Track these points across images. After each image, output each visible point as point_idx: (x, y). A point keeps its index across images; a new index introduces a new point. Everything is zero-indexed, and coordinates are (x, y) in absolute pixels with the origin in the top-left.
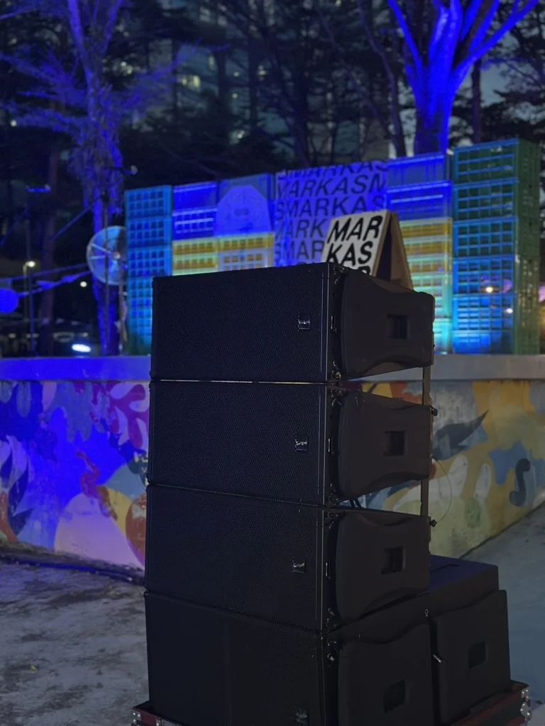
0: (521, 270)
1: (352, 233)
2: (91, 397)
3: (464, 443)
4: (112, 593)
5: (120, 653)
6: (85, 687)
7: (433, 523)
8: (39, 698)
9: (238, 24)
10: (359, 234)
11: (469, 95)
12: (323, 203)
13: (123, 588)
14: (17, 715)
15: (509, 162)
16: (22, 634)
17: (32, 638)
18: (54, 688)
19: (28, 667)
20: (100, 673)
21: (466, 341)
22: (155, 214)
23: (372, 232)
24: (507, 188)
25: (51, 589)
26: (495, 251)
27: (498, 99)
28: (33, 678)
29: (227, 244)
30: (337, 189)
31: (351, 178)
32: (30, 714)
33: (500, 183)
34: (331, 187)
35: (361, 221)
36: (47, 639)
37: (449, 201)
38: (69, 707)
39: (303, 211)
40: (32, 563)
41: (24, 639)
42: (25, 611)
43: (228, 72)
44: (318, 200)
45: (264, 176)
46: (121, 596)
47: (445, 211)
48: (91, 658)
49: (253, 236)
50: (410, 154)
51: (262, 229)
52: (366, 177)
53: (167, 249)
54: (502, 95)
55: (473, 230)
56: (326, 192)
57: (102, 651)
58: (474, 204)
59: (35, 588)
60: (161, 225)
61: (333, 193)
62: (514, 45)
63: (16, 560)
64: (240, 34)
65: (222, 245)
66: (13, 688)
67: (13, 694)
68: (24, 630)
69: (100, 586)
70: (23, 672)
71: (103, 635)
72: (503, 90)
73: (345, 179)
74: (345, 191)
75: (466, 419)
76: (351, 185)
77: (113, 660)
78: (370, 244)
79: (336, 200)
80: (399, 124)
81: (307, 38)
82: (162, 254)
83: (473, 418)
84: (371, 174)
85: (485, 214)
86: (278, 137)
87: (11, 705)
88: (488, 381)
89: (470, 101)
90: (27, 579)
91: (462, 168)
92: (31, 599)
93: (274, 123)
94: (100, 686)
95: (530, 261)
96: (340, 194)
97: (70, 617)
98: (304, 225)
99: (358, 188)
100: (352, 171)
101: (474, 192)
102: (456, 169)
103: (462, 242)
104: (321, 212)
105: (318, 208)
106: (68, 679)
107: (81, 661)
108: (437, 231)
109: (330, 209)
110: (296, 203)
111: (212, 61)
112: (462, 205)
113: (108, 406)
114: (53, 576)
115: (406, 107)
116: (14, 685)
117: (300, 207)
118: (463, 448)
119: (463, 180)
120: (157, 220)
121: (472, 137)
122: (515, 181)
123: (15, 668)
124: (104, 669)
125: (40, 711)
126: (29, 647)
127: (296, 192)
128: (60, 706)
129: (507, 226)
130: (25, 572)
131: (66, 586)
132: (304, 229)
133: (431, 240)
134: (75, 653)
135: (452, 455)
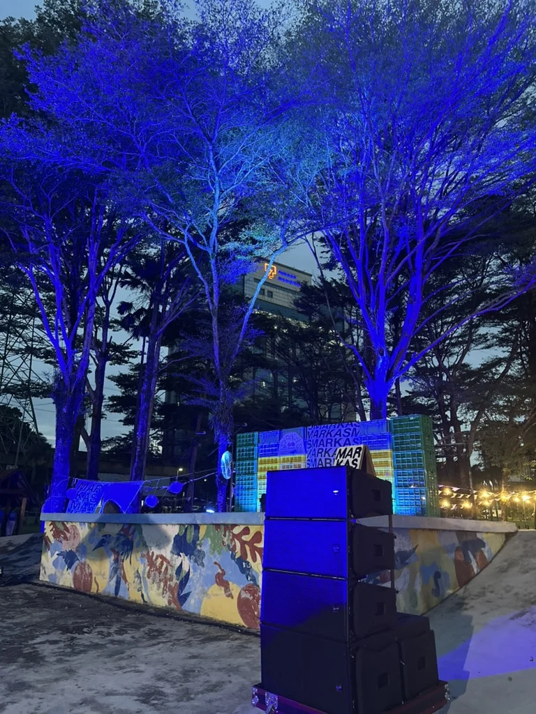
0: (428, 477)
1: (347, 455)
2: (223, 533)
3: (407, 561)
4: (231, 637)
5: (238, 666)
6: (223, 682)
7: (397, 592)
8: (201, 686)
9: (285, 360)
10: (351, 455)
11: (394, 392)
12: (329, 441)
13: (236, 635)
14: (191, 694)
15: (417, 424)
16: (189, 655)
17: (194, 657)
18: (207, 682)
19: (194, 671)
20: (229, 676)
21: (404, 512)
22: (250, 445)
23: (357, 455)
24: (417, 437)
25: (201, 634)
26: (414, 467)
27: (408, 394)
28: (197, 676)
29: (284, 459)
30: (336, 434)
31: (343, 430)
32: (198, 693)
33: (413, 434)
34: (333, 434)
35: (351, 449)
36: (201, 658)
37: (390, 442)
38: (216, 691)
39: (320, 444)
40: (190, 621)
41: (190, 658)
42: (189, 644)
43: (279, 380)
44: (327, 439)
45: (302, 428)
46: (236, 639)
47: (389, 446)
48: (224, 668)
49: (297, 456)
50: (368, 419)
51: (300, 453)
52: (350, 430)
53: (255, 462)
54: (410, 393)
55: (403, 456)
56: (331, 436)
57: (230, 665)
58: (402, 443)
59: (193, 633)
60: (253, 450)
61: (334, 436)
62: (414, 370)
63: (181, 619)
64: (286, 364)
65: (282, 460)
66: (188, 681)
67: (188, 684)
68: (190, 653)
69: (224, 634)
70: (191, 673)
71: (229, 658)
72: (410, 390)
73: (340, 430)
74: (340, 435)
75: (407, 549)
76: (343, 432)
77: (235, 670)
78: (356, 460)
79: (336, 439)
80: (362, 405)
81: (317, 366)
82: (253, 464)
83: (411, 548)
84: (352, 428)
85: (408, 449)
86: (304, 410)
87: (187, 689)
88: (417, 529)
89: (394, 395)
90: (188, 628)
91: (395, 427)
92: (192, 638)
93: (302, 403)
94: (230, 682)
95: (432, 472)
96: (338, 437)
97: (211, 648)
98: (320, 451)
99: (346, 434)
100: (343, 427)
101: (402, 438)
102: (393, 427)
103: (398, 462)
104: (329, 445)
105: (327, 442)
106: (214, 678)
107: (220, 670)
108: (385, 455)
109: (333, 443)
110: (317, 440)
111: (271, 375)
112: (396, 444)
113: (231, 537)
114: (201, 628)
115: (364, 397)
116: (188, 679)
117: (319, 442)
118: (407, 564)
119: (396, 432)
120: (252, 447)
121: (397, 412)
122: (420, 433)
123: (187, 671)
124: (231, 674)
125: (202, 693)
126: (193, 661)
127: (317, 435)
128: (212, 691)
129: (419, 455)
130: (187, 625)
131: (207, 633)
132: (321, 453)
133: (383, 460)
134: (216, 665)
135: (402, 568)
